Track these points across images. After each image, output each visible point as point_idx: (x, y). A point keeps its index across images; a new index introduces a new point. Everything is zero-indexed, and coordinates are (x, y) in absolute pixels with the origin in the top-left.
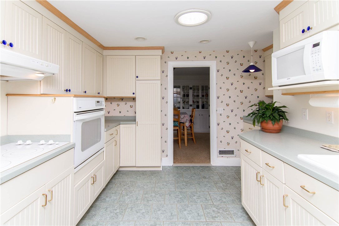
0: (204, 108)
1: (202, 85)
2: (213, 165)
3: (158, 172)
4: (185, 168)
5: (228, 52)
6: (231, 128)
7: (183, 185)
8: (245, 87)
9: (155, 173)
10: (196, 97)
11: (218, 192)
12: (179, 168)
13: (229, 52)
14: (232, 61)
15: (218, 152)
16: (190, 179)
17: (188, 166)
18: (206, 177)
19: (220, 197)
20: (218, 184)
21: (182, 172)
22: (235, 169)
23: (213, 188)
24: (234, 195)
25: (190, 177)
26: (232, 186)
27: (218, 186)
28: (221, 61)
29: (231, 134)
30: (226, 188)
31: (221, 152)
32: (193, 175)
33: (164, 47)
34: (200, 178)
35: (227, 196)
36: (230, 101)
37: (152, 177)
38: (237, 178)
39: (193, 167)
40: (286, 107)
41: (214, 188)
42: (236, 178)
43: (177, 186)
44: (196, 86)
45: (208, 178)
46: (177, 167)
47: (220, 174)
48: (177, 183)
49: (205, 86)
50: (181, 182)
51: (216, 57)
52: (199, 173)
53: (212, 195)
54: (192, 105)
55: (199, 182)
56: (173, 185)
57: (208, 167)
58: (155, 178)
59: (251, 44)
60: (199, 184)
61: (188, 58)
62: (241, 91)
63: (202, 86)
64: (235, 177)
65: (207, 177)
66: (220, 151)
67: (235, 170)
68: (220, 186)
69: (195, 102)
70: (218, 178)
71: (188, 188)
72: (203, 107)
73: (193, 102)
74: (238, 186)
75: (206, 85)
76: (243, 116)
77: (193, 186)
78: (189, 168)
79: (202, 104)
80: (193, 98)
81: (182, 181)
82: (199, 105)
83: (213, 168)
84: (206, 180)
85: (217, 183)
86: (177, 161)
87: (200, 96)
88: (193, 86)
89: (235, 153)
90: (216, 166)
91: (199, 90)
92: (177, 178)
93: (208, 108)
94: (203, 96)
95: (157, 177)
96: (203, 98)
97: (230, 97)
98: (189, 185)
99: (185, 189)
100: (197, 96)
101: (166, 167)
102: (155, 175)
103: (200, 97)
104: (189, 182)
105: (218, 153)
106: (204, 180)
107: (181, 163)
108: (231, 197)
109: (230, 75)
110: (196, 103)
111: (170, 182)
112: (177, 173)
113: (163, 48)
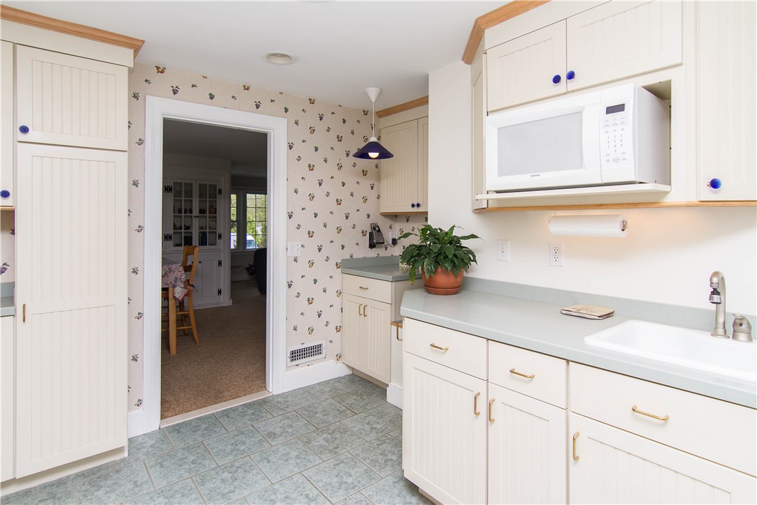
0: (206, 245)
1: (201, 182)
2: (274, 394)
3: (116, 468)
4: (204, 426)
5: (312, 102)
6: (315, 291)
7: (223, 481)
8: (346, 191)
9: (106, 477)
10: (183, 214)
11: (324, 464)
12: (183, 430)
13: (315, 102)
14: (320, 127)
15: (289, 355)
16: (234, 453)
17: (209, 416)
18: (274, 434)
19: (337, 476)
20: (314, 443)
21: (200, 439)
22: (328, 389)
23: (308, 458)
24: (361, 456)
25: (230, 447)
26: (346, 435)
27: (316, 448)
28: (297, 123)
29: (316, 306)
30: (335, 445)
31: (295, 355)
32: (236, 438)
33: (143, 42)
34: (260, 441)
35: (349, 468)
36: (316, 226)
37: (100, 493)
38: (344, 411)
39: (226, 414)
40: (477, 237)
41: (311, 457)
42: (341, 410)
43: (207, 492)
44: (185, 183)
45: (282, 433)
46: (177, 429)
47: (305, 412)
48: (203, 483)
49: (210, 185)
50: (213, 472)
51: (286, 110)
52: (251, 428)
53: (314, 478)
54: (170, 237)
55: (264, 456)
56: (193, 496)
57: (264, 401)
58: (113, 496)
59: (373, 93)
60: (269, 461)
61: (212, 97)
62: (337, 201)
63: (200, 185)
64: (338, 410)
65: (278, 431)
66: (292, 353)
67: (330, 391)
68: (321, 446)
69: (181, 228)
70: (305, 425)
71: (244, 486)
72: (203, 241)
73: (175, 228)
74: (356, 429)
75: (211, 183)
76: (343, 260)
77: (255, 472)
78: (214, 420)
79: (199, 232)
80: (174, 216)
81: (214, 469)
82: (191, 237)
83: (279, 399)
84: (281, 440)
85: (309, 442)
86: (168, 410)
87: (196, 212)
88: (174, 183)
89: (324, 351)
90: (283, 394)
91: (191, 196)
92: (193, 466)
93: (215, 244)
94: (202, 211)
95: (120, 486)
96: (201, 217)
97: (316, 215)
98: (240, 474)
99: (236, 490)
100: (185, 212)
101: (140, 440)
102: (109, 482)
103: (194, 215)
104: (237, 464)
105: (289, 360)
106: (274, 443)
107: (181, 412)
108: (358, 464)
109: (316, 159)
110: (183, 231)
111: (176, 487)
112: (188, 449)
113: (140, 44)
